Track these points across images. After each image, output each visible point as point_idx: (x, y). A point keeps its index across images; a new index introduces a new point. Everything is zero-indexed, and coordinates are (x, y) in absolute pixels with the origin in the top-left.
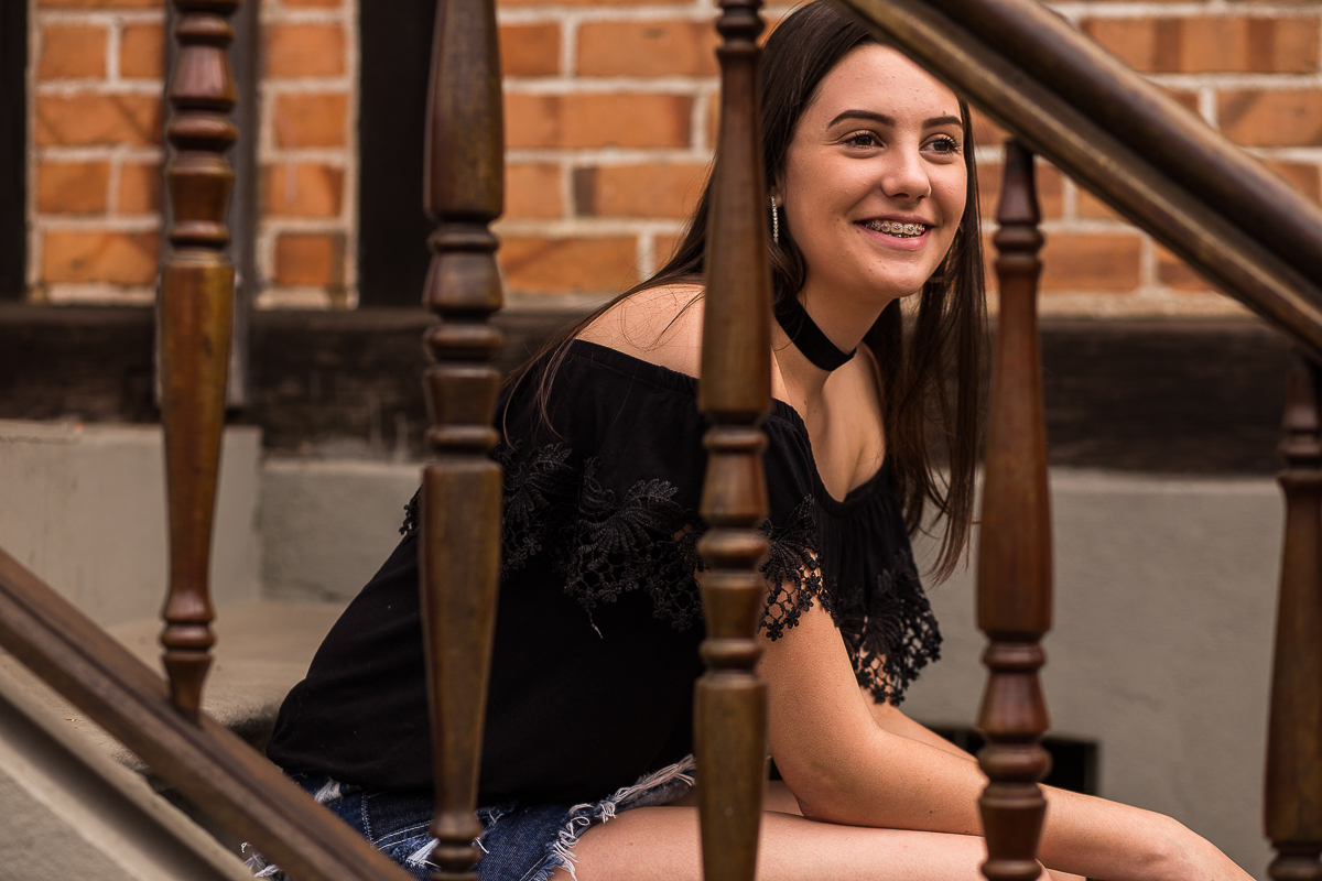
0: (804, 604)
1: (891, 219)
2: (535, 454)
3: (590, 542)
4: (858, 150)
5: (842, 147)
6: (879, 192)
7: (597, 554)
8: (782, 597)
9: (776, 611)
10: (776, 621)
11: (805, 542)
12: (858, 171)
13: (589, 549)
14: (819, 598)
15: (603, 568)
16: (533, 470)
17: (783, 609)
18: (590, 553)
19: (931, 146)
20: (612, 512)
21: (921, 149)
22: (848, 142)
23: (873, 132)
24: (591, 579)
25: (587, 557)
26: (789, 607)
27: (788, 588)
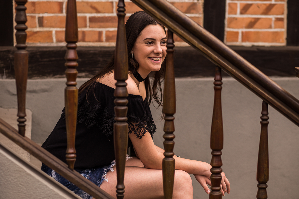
0: (145, 132)
1: (155, 57)
2: (94, 105)
3: (107, 123)
4: (149, 45)
5: (146, 44)
6: (153, 52)
7: (109, 126)
8: (142, 131)
9: (141, 134)
10: (141, 136)
11: (145, 120)
12: (149, 49)
13: (106, 125)
14: (147, 130)
15: (110, 128)
16: (94, 109)
17: (142, 133)
18: (107, 126)
19: (162, 43)
20: (111, 118)
21: (160, 44)
22: (147, 43)
23: (152, 42)
24: (108, 131)
25: (106, 126)
26: (143, 133)
27: (142, 129)
